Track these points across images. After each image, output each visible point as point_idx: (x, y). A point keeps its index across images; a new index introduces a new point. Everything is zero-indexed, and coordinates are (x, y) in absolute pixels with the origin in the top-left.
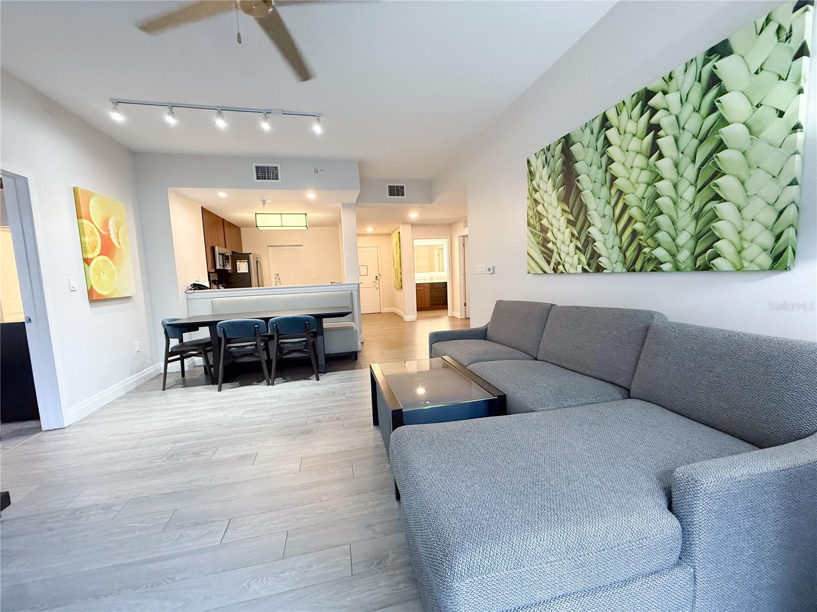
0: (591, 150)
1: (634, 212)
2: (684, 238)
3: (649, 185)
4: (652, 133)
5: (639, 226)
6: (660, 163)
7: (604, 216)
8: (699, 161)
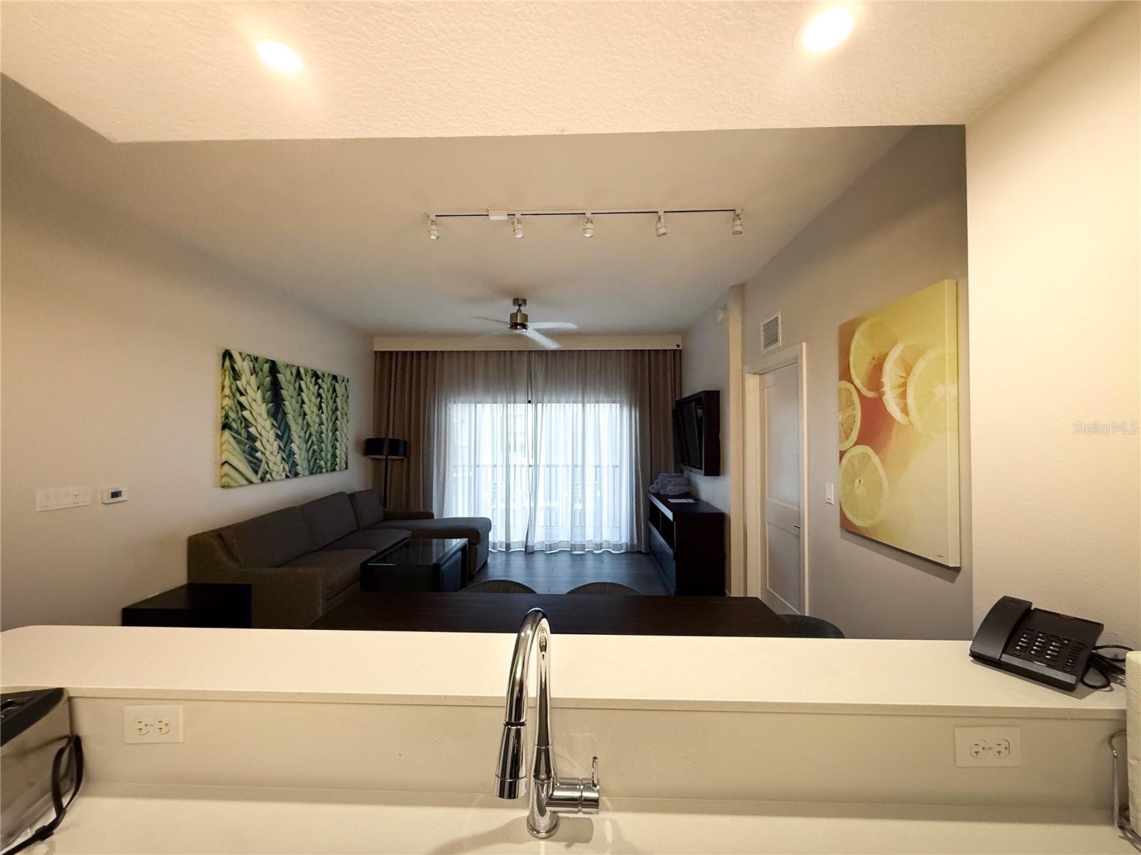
1: (314, 438)
7: (300, 437)
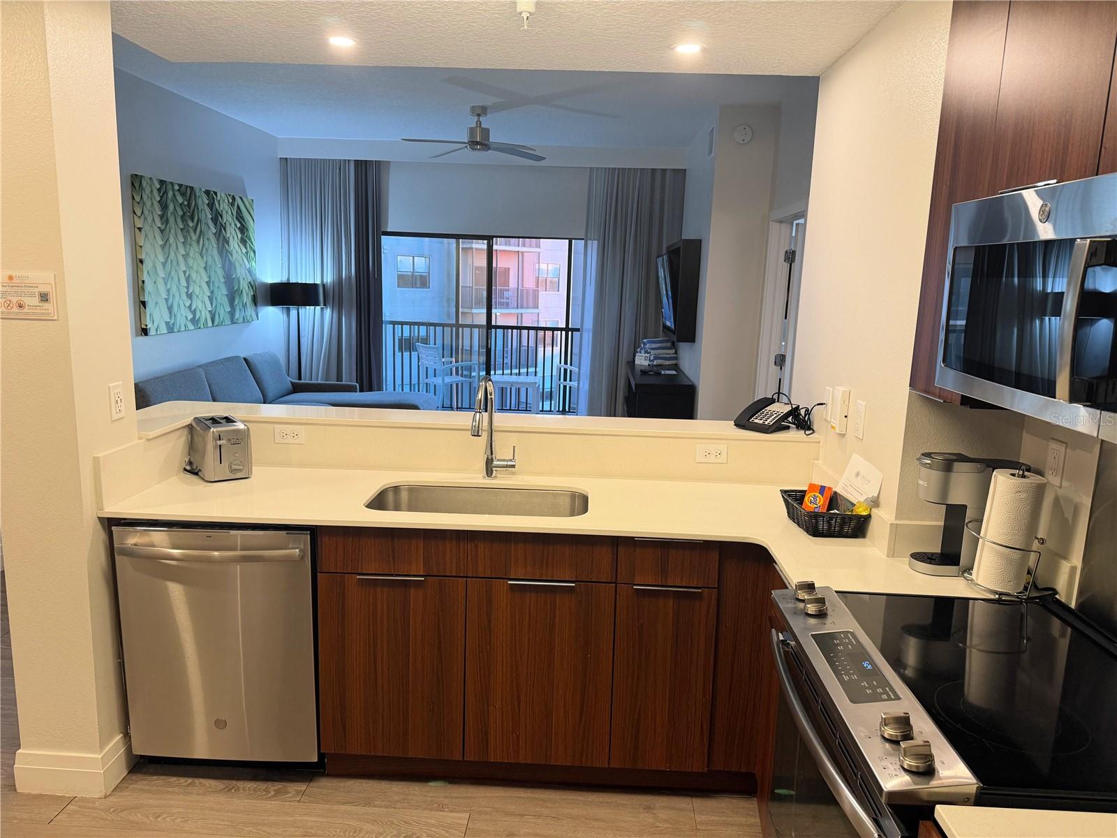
0: (219, 300)
2: (171, 207)
3: (188, 254)
4: (190, 292)
5: (191, 224)
6: (185, 269)
8: (169, 259)
